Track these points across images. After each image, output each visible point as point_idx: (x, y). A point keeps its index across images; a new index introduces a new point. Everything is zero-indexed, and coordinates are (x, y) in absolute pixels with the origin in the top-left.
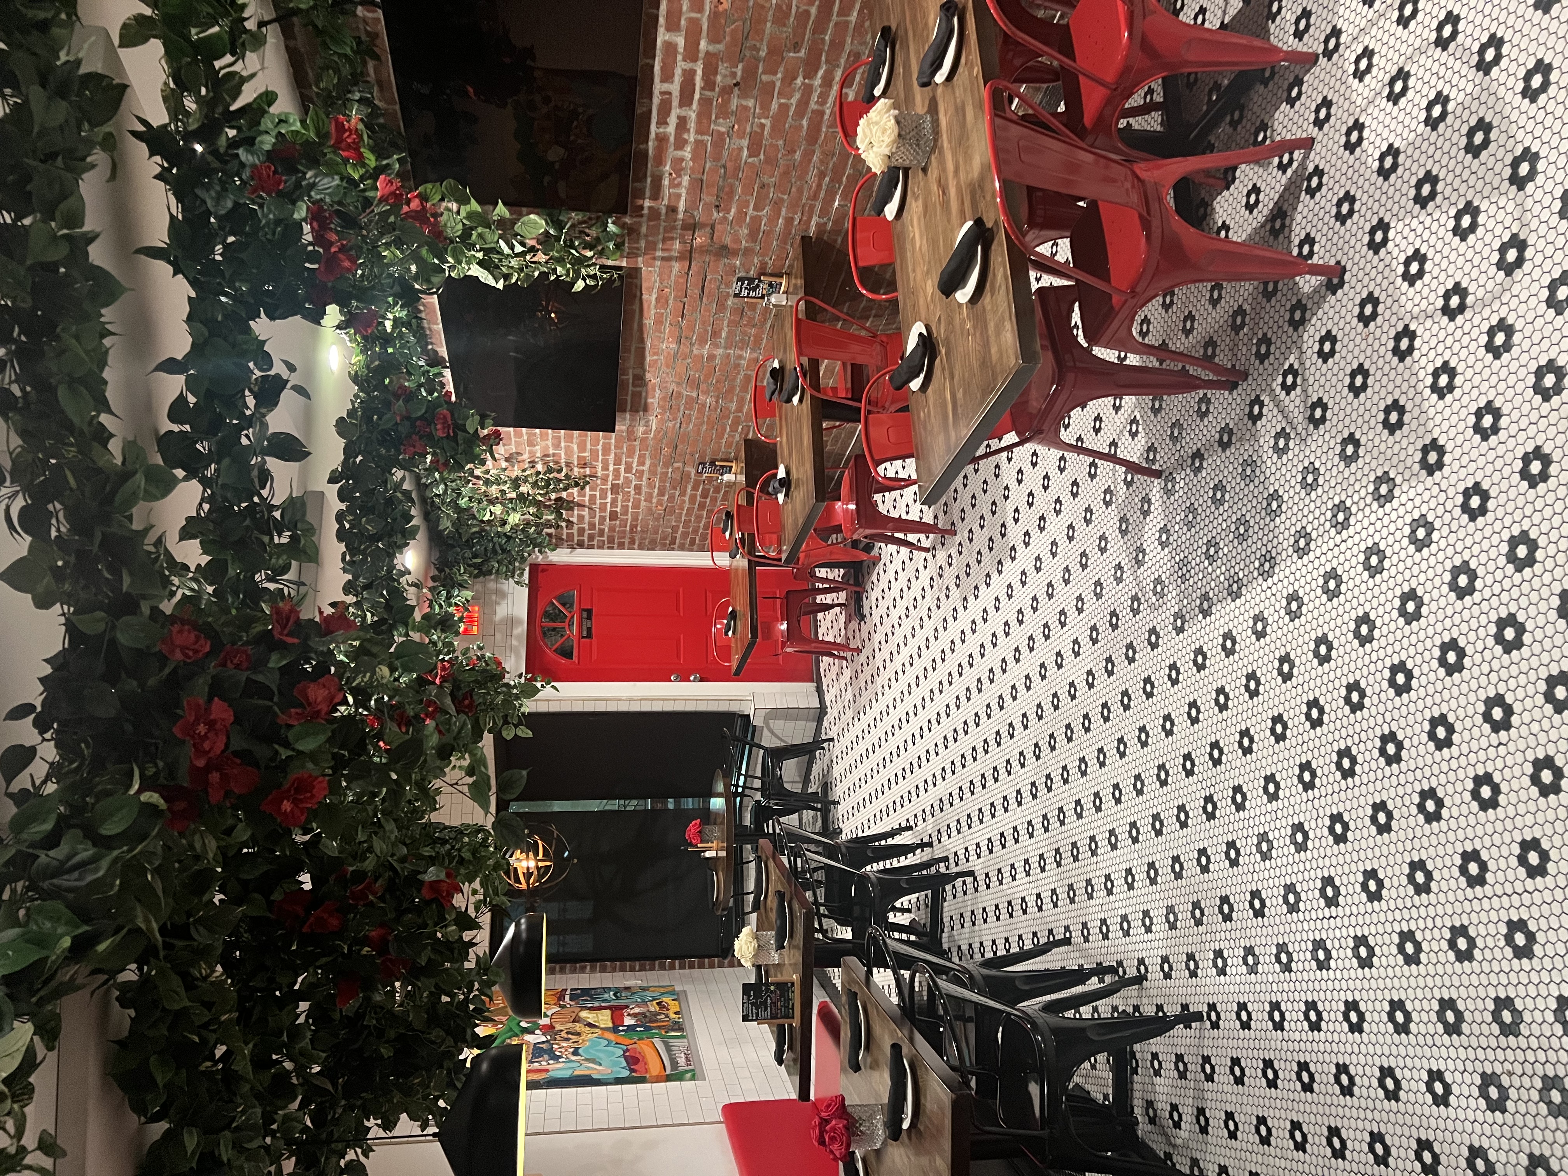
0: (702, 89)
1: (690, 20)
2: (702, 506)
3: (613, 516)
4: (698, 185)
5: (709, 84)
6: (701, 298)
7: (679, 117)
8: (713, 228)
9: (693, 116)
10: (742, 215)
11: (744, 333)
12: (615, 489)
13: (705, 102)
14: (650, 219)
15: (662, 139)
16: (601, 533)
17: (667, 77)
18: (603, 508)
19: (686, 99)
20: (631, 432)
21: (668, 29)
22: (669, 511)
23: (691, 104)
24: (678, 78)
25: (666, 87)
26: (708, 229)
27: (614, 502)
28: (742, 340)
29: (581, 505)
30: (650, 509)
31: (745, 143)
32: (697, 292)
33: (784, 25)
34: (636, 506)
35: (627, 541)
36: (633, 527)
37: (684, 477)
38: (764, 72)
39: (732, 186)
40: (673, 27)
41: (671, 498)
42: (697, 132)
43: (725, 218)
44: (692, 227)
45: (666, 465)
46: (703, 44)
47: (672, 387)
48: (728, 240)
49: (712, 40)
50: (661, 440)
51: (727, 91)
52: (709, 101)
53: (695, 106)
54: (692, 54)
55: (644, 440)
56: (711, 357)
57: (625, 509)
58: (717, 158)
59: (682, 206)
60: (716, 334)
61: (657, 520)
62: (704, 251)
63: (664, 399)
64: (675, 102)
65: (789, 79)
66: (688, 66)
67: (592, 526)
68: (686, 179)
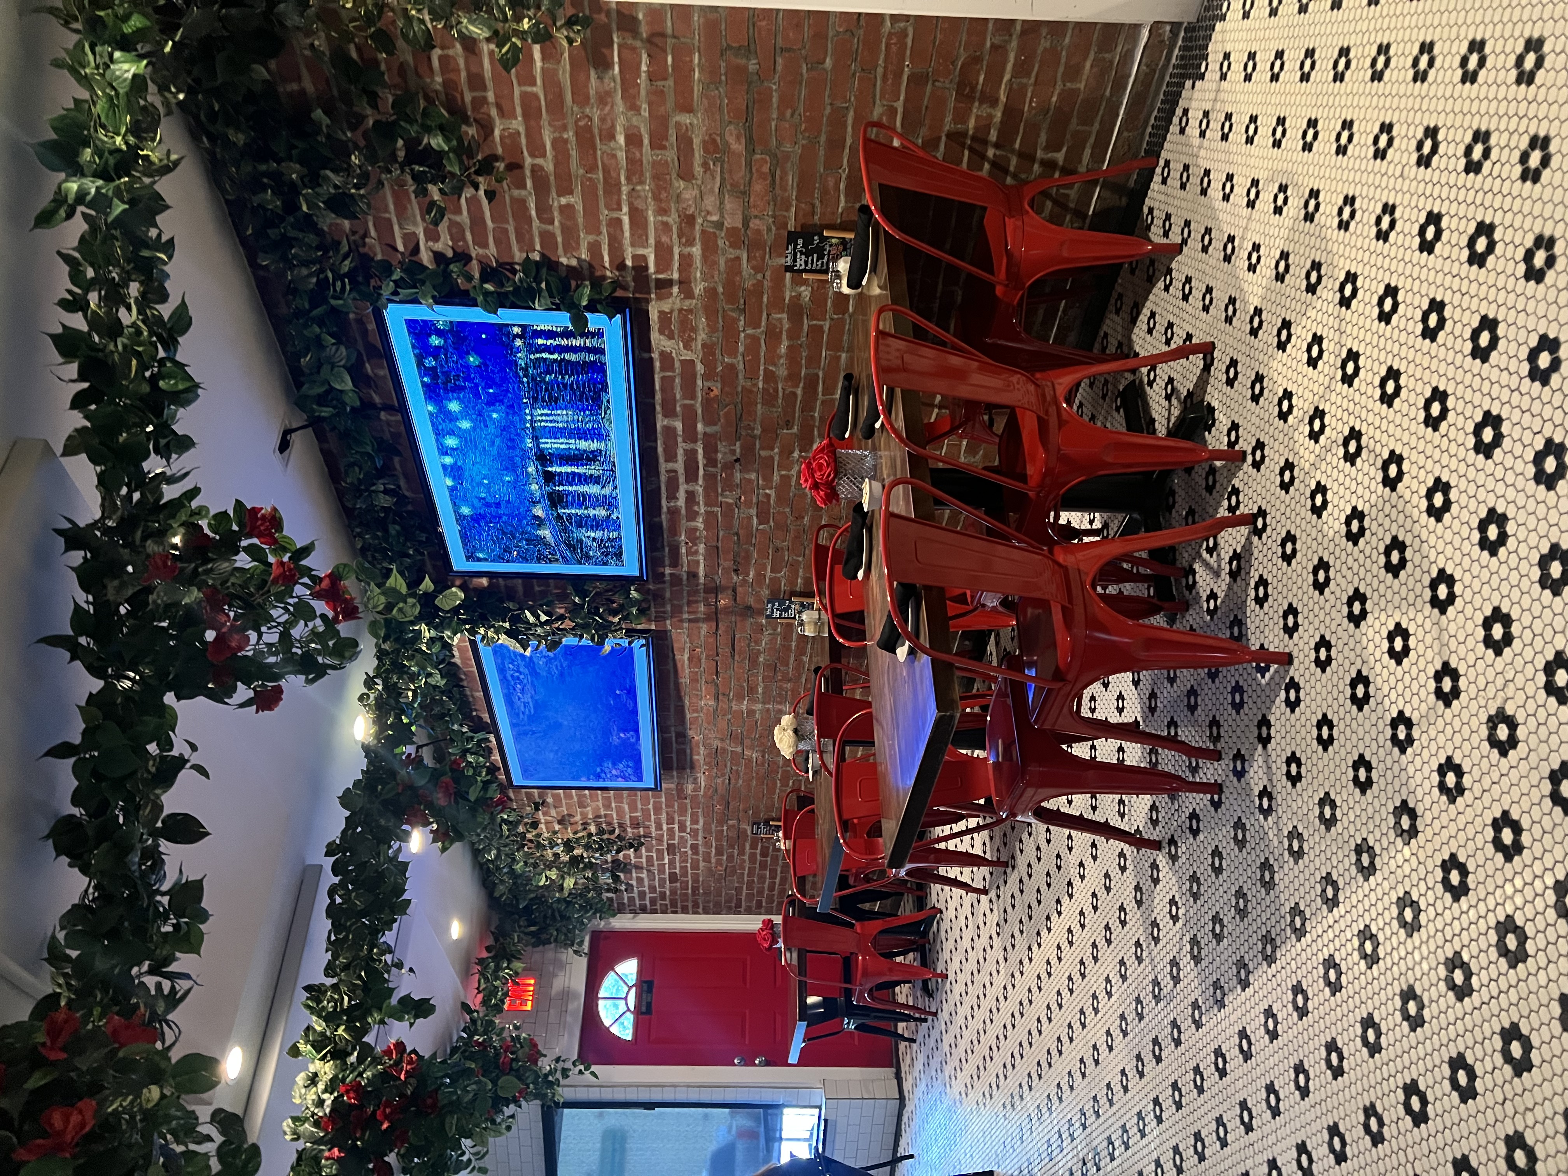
0: (705, 466)
1: (684, 406)
2: (763, 866)
3: (673, 878)
4: (714, 552)
5: (711, 461)
6: (733, 656)
7: (687, 492)
8: (734, 590)
9: (700, 490)
10: (760, 577)
11: (781, 688)
12: (671, 849)
13: (710, 478)
14: (672, 585)
15: (674, 512)
16: (663, 896)
17: (671, 457)
18: (661, 870)
19: (691, 474)
20: (680, 791)
21: (665, 415)
22: (731, 871)
23: (697, 480)
24: (681, 457)
25: (670, 466)
26: (730, 592)
27: (672, 863)
28: (780, 695)
29: (639, 868)
30: (710, 869)
31: (753, 512)
32: (728, 650)
33: (774, 406)
34: (695, 866)
35: (690, 905)
36: (695, 889)
37: (741, 835)
38: (762, 448)
39: (747, 552)
40: (669, 413)
41: (730, 857)
42: (706, 505)
43: (744, 580)
44: (714, 590)
45: (721, 822)
46: (700, 427)
47: (717, 743)
48: (751, 601)
49: (708, 422)
50: (711, 797)
51: (728, 467)
52: (714, 476)
53: (700, 482)
54: (690, 435)
55: (694, 798)
56: (751, 713)
57: (684, 869)
58: (729, 527)
59: (701, 571)
60: (752, 690)
61: (719, 881)
62: (727, 610)
63: (709, 755)
64: (682, 479)
65: (786, 452)
66: (689, 446)
67: (652, 889)
68: (702, 546)
